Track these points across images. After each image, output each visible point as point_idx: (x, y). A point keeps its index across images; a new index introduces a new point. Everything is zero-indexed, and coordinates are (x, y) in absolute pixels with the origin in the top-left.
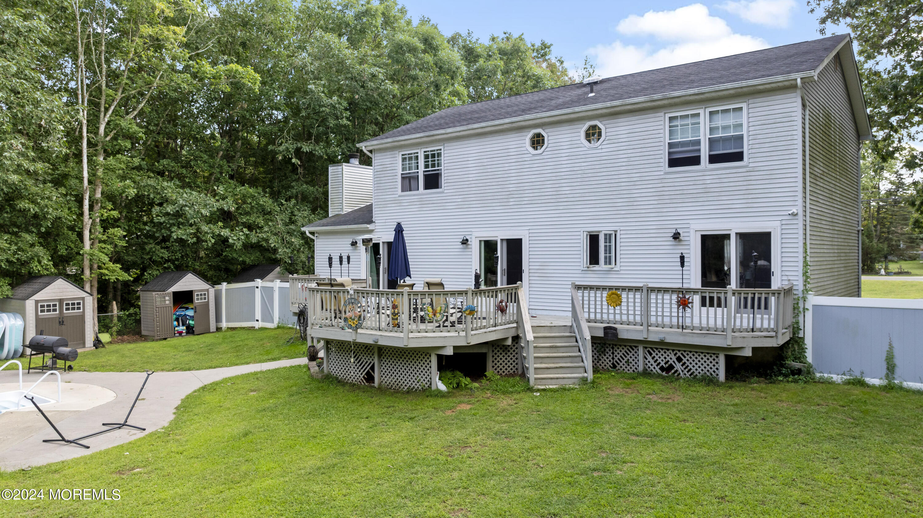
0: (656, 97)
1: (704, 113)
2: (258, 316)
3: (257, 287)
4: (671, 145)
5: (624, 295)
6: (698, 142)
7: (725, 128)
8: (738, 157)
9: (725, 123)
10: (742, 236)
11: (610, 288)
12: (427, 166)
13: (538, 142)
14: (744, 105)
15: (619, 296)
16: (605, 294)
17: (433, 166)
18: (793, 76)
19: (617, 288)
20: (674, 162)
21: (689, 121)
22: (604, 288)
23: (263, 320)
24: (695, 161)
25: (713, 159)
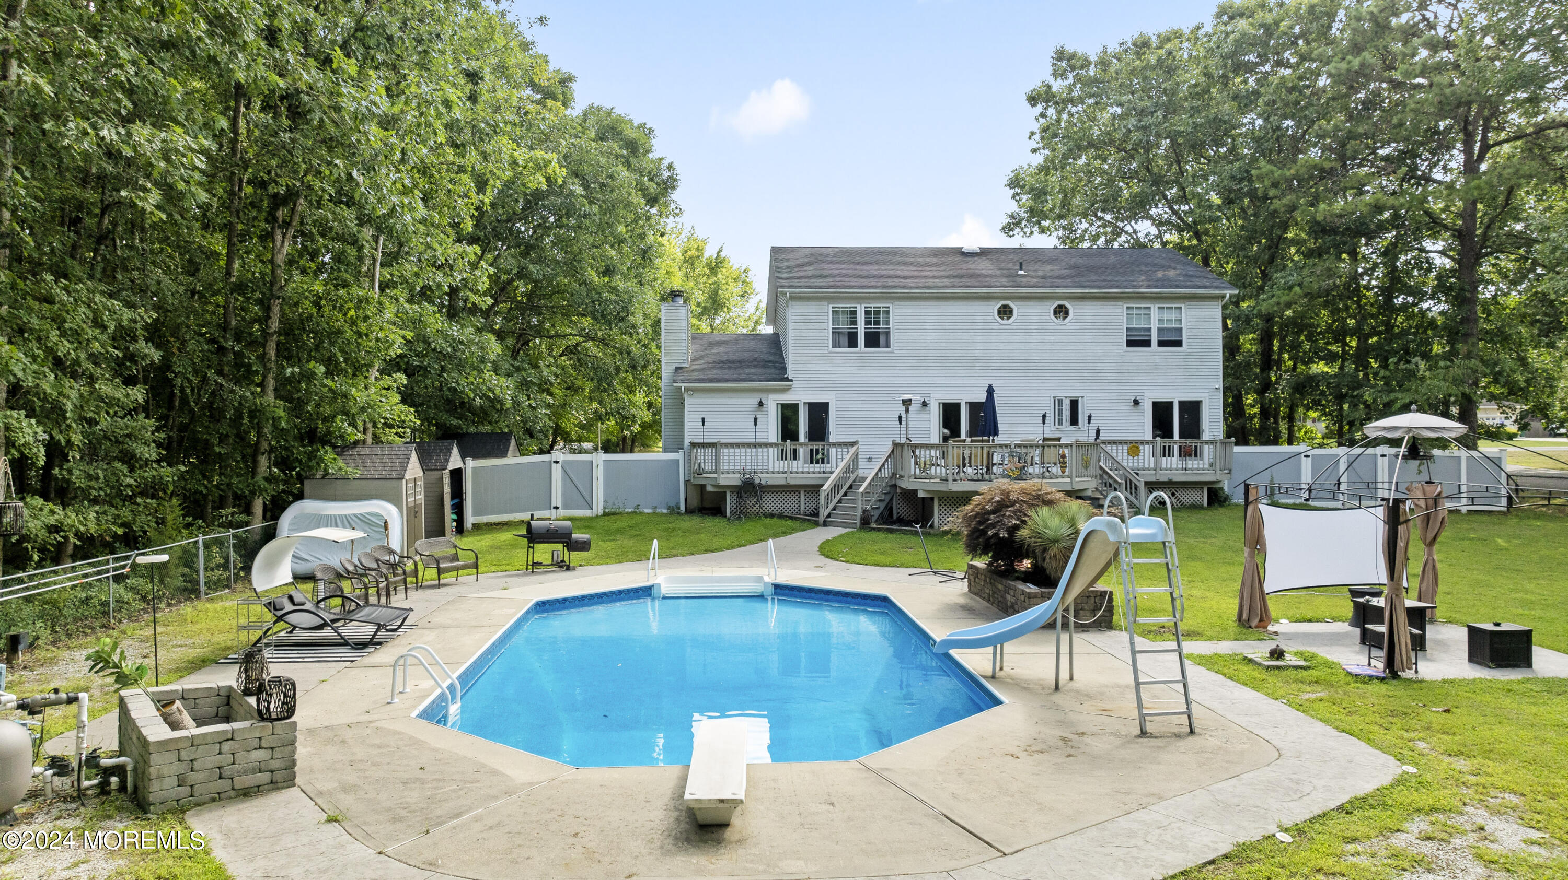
0: (1127, 290)
1: (1154, 308)
2: (557, 500)
3: (557, 462)
4: (1128, 329)
5: (1141, 447)
6: (1149, 329)
7: (1169, 320)
8: (1178, 344)
9: (1170, 317)
10: (1180, 402)
11: (1131, 442)
12: (868, 323)
13: (1005, 313)
14: (1183, 306)
15: (1138, 448)
16: (1126, 447)
17: (877, 323)
18: (1225, 291)
19: (1137, 442)
20: (1131, 343)
21: (1143, 312)
22: (1126, 442)
23: (566, 507)
24: (1147, 343)
25: (1162, 344)
